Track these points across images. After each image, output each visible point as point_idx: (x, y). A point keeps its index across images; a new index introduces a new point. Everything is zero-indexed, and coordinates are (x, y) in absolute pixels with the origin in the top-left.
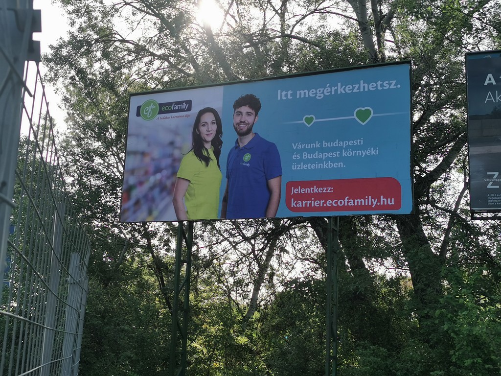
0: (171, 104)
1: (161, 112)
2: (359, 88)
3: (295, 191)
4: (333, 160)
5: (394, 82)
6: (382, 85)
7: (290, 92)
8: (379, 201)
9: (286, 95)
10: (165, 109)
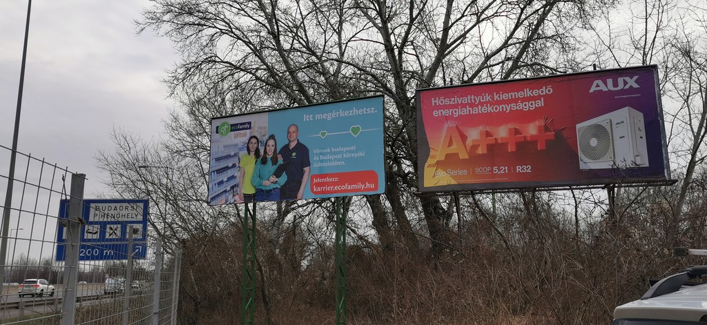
0: (237, 125)
1: (231, 131)
2: (353, 113)
3: (315, 181)
4: (338, 160)
5: (373, 109)
6: (366, 111)
7: (311, 116)
8: (365, 186)
9: (309, 118)
10: (234, 128)
